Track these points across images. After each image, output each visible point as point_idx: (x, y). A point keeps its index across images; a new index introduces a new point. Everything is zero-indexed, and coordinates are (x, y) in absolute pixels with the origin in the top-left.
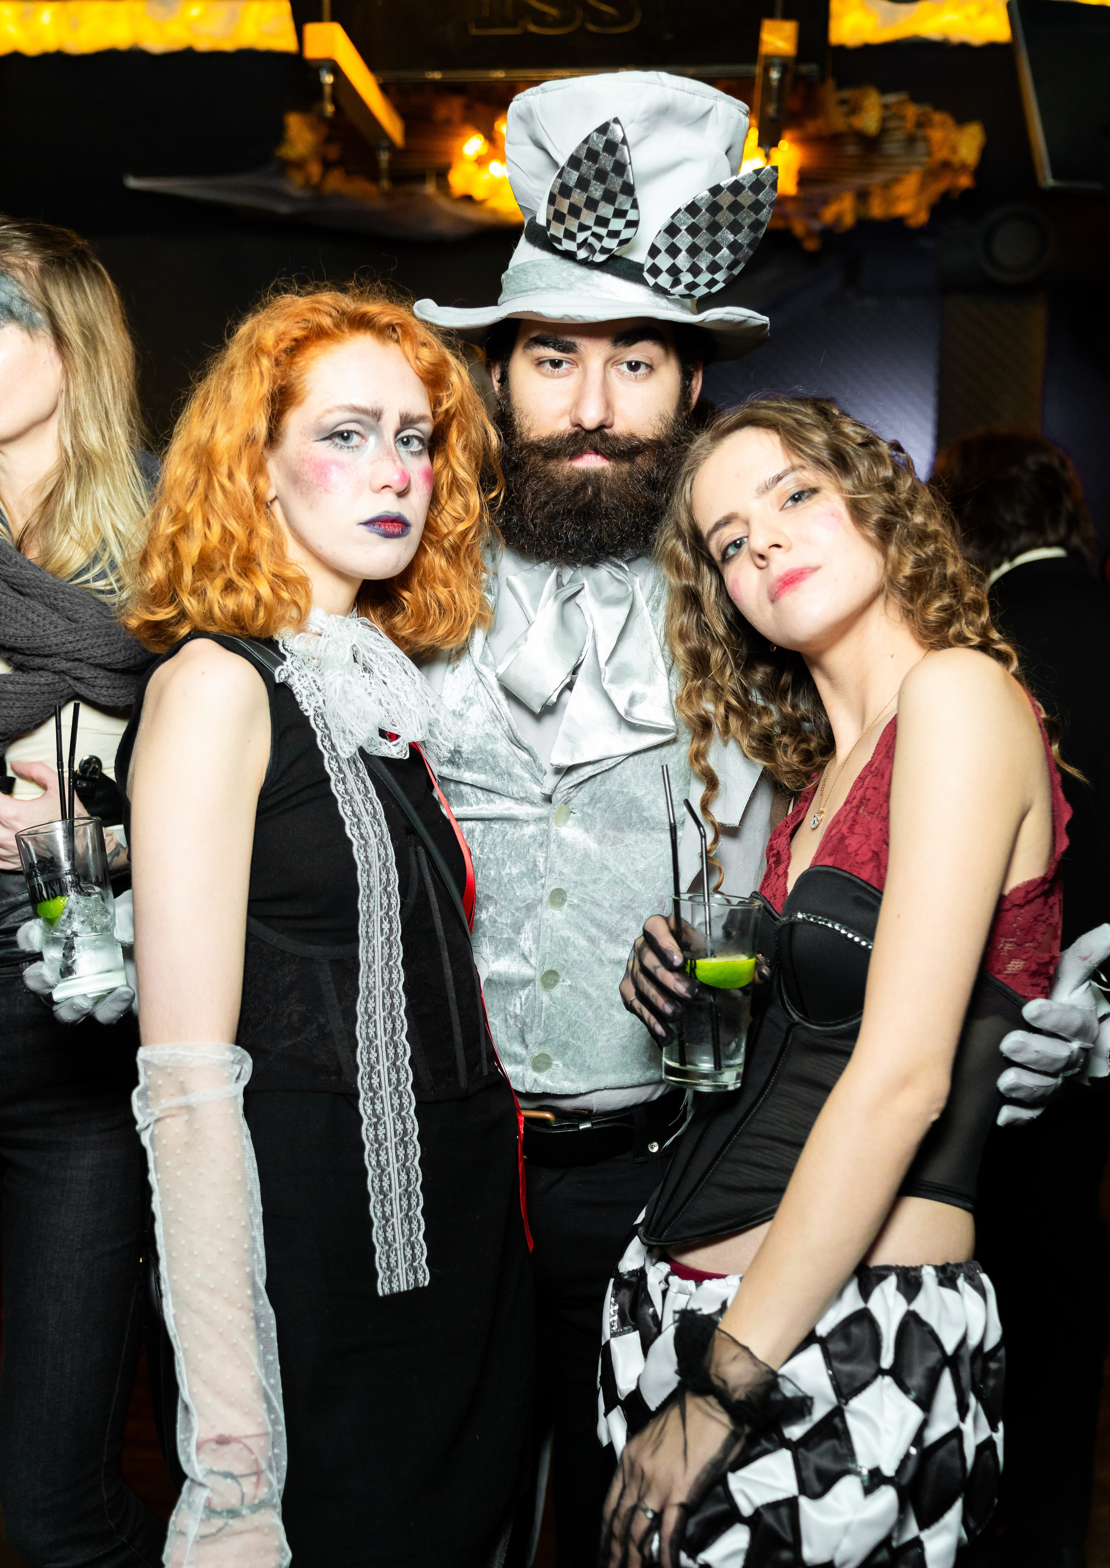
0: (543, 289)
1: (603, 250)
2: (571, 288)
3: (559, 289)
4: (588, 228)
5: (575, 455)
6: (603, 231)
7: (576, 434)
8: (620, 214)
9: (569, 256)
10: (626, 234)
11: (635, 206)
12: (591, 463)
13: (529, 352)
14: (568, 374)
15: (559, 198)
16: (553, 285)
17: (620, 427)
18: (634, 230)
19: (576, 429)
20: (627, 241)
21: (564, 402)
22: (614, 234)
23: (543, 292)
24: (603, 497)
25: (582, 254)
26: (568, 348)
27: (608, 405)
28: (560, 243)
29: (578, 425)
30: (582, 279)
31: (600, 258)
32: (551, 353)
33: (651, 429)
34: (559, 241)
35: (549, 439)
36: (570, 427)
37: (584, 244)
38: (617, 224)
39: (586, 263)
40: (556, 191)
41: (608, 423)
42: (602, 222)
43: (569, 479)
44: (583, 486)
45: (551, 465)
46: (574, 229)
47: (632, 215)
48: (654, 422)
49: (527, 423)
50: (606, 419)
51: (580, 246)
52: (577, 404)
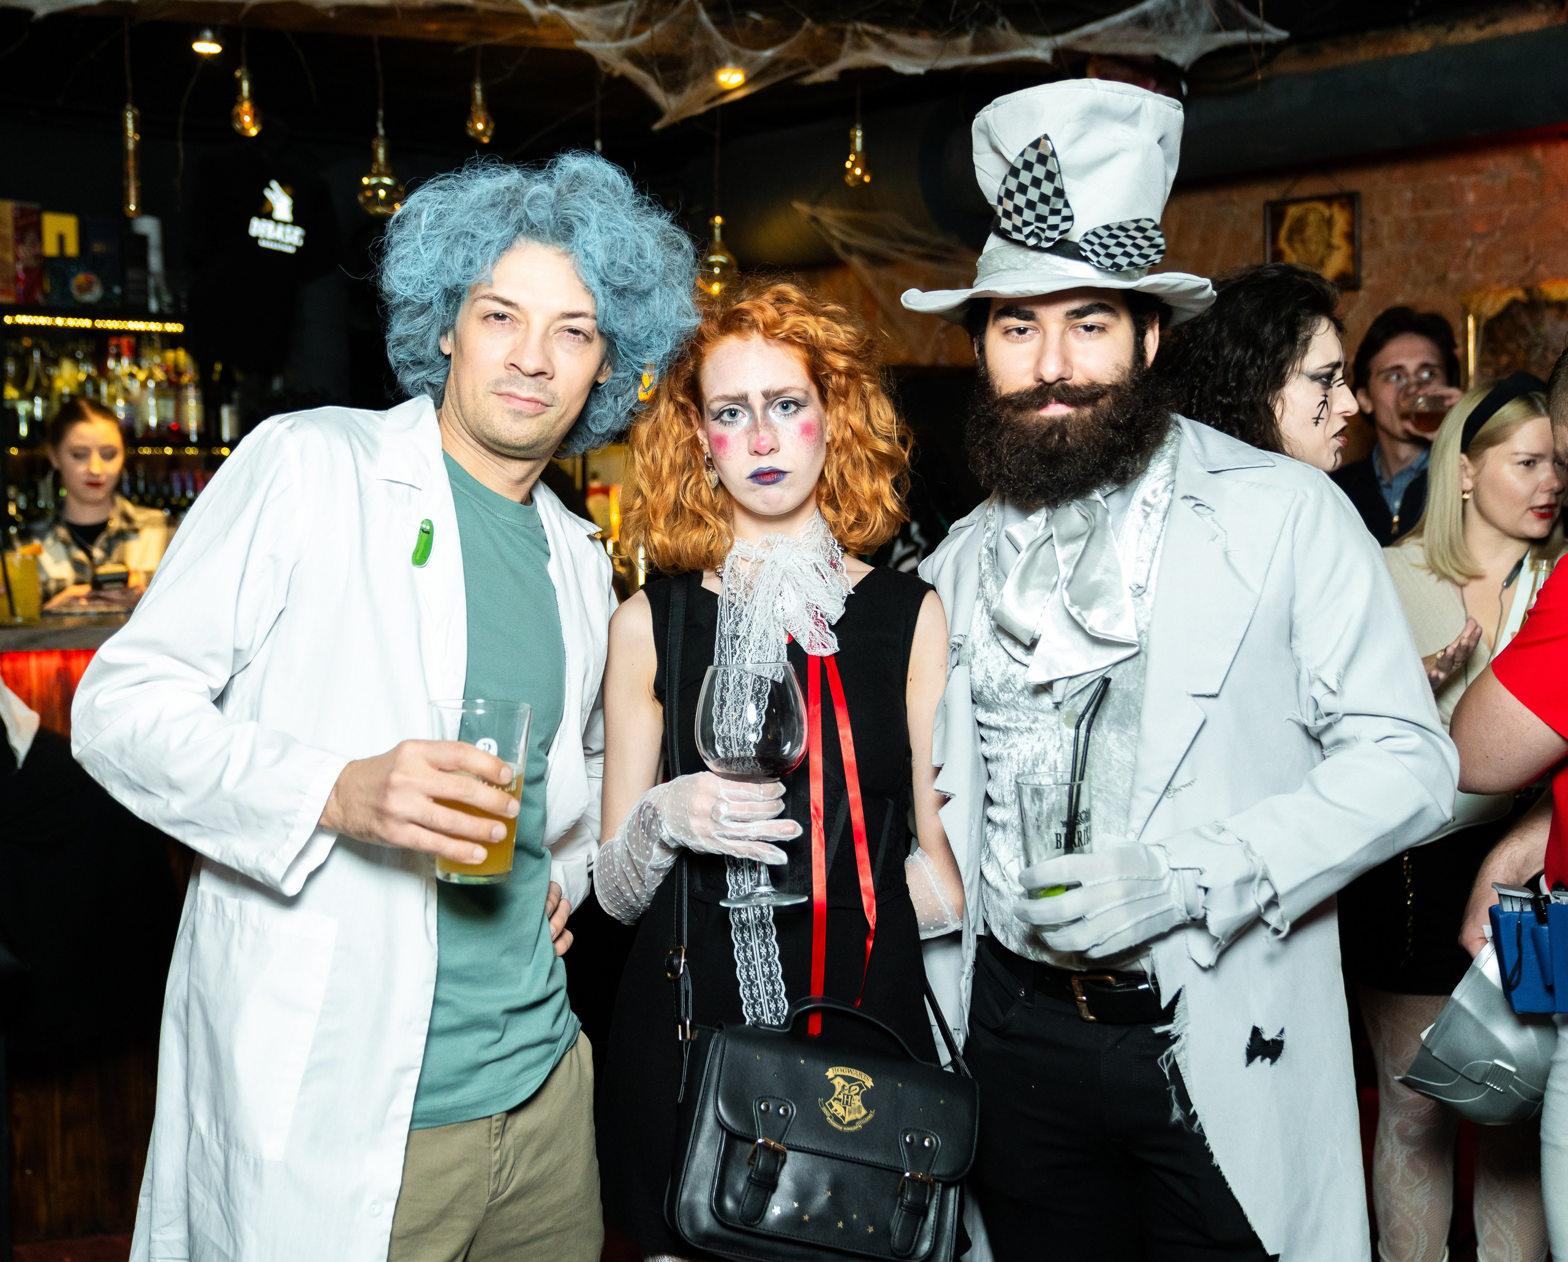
0: (1004, 270)
1: (1048, 240)
2: (1027, 268)
3: (1017, 269)
4: (1029, 224)
5: (1043, 405)
6: (1044, 226)
7: (1041, 388)
8: (1055, 212)
9: (1022, 244)
10: (1064, 226)
11: (1067, 205)
12: (1056, 411)
13: (997, 323)
14: (1032, 337)
15: (1005, 200)
16: (1013, 266)
17: (1078, 379)
18: (1071, 223)
19: (1040, 383)
20: (1067, 231)
21: (1028, 364)
22: (1054, 227)
23: (1004, 273)
24: (1068, 439)
25: (1032, 241)
26: (1030, 317)
27: (1066, 361)
28: (1011, 234)
29: (1041, 380)
30: (1035, 259)
31: (1046, 245)
32: (1014, 322)
33: (1109, 377)
34: (1010, 233)
35: (1018, 394)
36: (1035, 383)
37: (1032, 234)
38: (1053, 220)
39: (1036, 248)
40: (1002, 195)
41: (1066, 376)
42: (1041, 218)
43: (1037, 425)
44: (1050, 431)
45: (1021, 417)
46: (1019, 224)
47: (1065, 212)
48: (1110, 372)
49: (998, 383)
50: (1064, 372)
51: (1028, 237)
52: (1038, 362)
